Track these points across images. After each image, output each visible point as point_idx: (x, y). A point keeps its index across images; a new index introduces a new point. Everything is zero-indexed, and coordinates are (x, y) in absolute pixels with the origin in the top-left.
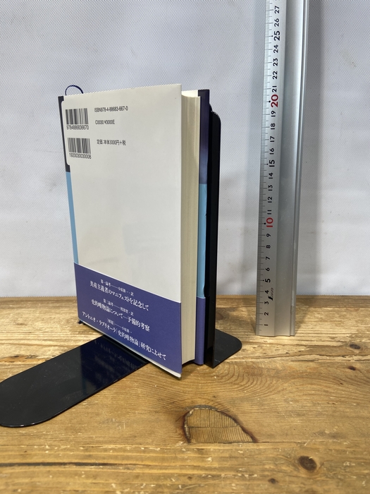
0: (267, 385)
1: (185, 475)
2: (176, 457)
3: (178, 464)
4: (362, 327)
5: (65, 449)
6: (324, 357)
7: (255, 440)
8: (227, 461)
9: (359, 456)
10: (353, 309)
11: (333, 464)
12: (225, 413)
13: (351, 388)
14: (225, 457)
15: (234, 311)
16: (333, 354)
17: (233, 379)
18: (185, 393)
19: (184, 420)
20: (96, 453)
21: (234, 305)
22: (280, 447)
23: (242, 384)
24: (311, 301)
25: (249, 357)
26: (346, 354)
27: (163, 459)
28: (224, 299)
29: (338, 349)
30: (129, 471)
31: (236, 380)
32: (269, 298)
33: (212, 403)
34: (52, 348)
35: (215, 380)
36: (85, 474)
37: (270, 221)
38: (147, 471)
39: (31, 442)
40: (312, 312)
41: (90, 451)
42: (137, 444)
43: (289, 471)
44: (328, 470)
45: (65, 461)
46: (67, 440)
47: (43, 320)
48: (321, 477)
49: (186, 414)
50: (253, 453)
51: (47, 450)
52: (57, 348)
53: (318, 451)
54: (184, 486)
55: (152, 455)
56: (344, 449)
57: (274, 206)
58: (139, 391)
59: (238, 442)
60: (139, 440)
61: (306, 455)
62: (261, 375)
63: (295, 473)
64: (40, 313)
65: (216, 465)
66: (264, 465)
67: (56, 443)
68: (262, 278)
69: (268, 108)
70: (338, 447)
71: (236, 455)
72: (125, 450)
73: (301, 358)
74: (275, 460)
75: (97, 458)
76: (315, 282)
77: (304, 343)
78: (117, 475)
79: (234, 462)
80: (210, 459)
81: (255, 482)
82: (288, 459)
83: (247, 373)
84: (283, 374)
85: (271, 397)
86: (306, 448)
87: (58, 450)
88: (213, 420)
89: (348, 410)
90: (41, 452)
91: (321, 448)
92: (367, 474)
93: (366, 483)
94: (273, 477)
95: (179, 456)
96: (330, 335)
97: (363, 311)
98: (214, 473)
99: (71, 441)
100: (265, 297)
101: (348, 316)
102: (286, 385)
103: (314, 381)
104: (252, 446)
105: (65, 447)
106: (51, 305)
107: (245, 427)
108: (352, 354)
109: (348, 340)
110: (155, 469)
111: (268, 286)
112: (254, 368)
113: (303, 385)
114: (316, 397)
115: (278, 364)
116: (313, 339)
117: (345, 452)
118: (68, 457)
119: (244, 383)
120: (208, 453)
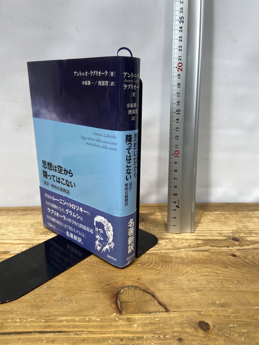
0: (175, 269)
1: (118, 338)
2: (112, 325)
3: (113, 329)
4: (240, 225)
5: (31, 321)
6: (215, 248)
7: (167, 310)
8: (148, 326)
9: (240, 320)
10: (233, 213)
11: (222, 326)
12: (146, 291)
13: (234, 270)
14: (146, 324)
15: (152, 215)
16: (221, 246)
17: (152, 266)
18: (118, 277)
19: (117, 297)
20: (54, 324)
21: (152, 211)
22: (185, 314)
23: (158, 269)
24: (205, 207)
25: (163, 249)
26: (229, 245)
27: (102, 327)
28: (145, 206)
29: (224, 242)
30: (78, 336)
31: (154, 266)
32: (177, 206)
33: (137, 283)
34: (21, 245)
35: (139, 266)
36: (46, 339)
37: (177, 152)
38: (91, 336)
39: (6, 317)
40: (206, 215)
41: (49, 322)
42: (83, 316)
43: (191, 332)
44: (219, 330)
45: (31, 330)
46: (32, 315)
47: (14, 224)
48: (213, 335)
49: (118, 292)
50: (166, 320)
51: (18, 322)
52: (24, 245)
53: (212, 317)
55: (94, 324)
56: (229, 314)
57: (180, 142)
58: (85, 276)
59: (156, 312)
60: (85, 313)
61: (203, 320)
62: (171, 262)
63: (196, 333)
64: (12, 219)
65: (140, 329)
66: (174, 328)
67: (24, 317)
68: (172, 193)
69: (175, 72)
70: (225, 314)
71: (154, 321)
72: (75, 321)
73: (198, 249)
74: (181, 324)
75: (54, 327)
76: (207, 194)
77: (200, 238)
78: (69, 339)
79: (153, 327)
80: (135, 325)
81: (168, 341)
82: (190, 324)
83: (161, 261)
84: (186, 261)
85: (178, 278)
86: (203, 315)
87: (26, 322)
88: (137, 297)
89: (231, 286)
90: (13, 324)
91: (213, 314)
92: (245, 332)
93: (244, 339)
94: (180, 337)
95: (113, 324)
96: (219, 232)
97: (241, 214)
98: (139, 335)
99: (35, 315)
100: (173, 206)
101: (231, 217)
102: (189, 269)
103: (208, 266)
104: (165, 315)
105: (31, 319)
106: (19, 213)
107: (160, 300)
108: (234, 245)
109: (231, 235)
110: (97, 334)
111: (175, 199)
112: (166, 257)
113: (200, 268)
114: (209, 277)
115: (183, 253)
116: (207, 235)
117: (230, 316)
118: (34, 327)
119: (159, 268)
120: (134, 320)
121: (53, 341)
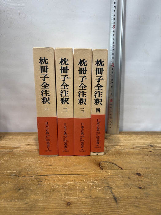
0: (124, 156)
1: (103, 177)
6: (142, 149)
7: (122, 169)
8: (115, 174)
9: (154, 173)
10: (150, 135)
12: (112, 163)
13: (151, 157)
17: (113, 155)
19: (100, 165)
22: (130, 170)
25: (117, 149)
26: (148, 148)
27: (96, 174)
29: (146, 147)
33: (107, 161)
38: (92, 176)
40: (137, 136)
41: (73, 172)
42: (87, 170)
43: (133, 176)
44: (145, 176)
46: (65, 169)
48: (143, 177)
49: (100, 163)
51: (60, 172)
55: (92, 173)
59: (117, 170)
62: (122, 154)
63: (135, 176)
65: (112, 175)
66: (126, 175)
67: (62, 170)
70: (147, 171)
71: (117, 172)
72: (84, 172)
73: (134, 149)
74: (129, 173)
75: (77, 173)
77: (134, 145)
78: (83, 177)
79: (117, 174)
81: (124, 178)
82: (133, 173)
83: (117, 153)
84: (129, 153)
85: (126, 159)
86: (138, 171)
87: (63, 172)
88: (109, 165)
89: (150, 162)
90: (58, 172)
91: (143, 171)
92: (157, 177)
94: (129, 177)
95: (100, 173)
96: (143, 143)
101: (149, 137)
102: (130, 156)
103: (139, 155)
104: (121, 171)
105: (65, 171)
107: (119, 166)
108: (151, 148)
109: (149, 144)
110: (94, 176)
112: (119, 152)
113: (135, 156)
114: (140, 159)
115: (127, 151)
116: (137, 144)
117: (150, 172)
118: (67, 173)
119: (117, 156)
120: (108, 172)
121: (77, 177)
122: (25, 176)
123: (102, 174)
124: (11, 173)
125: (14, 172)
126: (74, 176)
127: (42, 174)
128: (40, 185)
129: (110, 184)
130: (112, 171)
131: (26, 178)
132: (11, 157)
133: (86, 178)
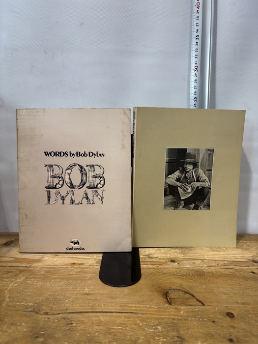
0: (207, 280)
1: (171, 318)
3: (167, 313)
5: (111, 306)
7: (203, 304)
8: (191, 313)
9: (256, 313)
10: (254, 242)
11: (243, 316)
12: (187, 292)
13: (253, 282)
14: (189, 311)
16: (243, 265)
18: (165, 283)
19: (167, 295)
20: (127, 308)
22: (216, 308)
25: (197, 267)
26: (250, 265)
27: (159, 312)
29: (245, 263)
31: (191, 277)
33: (180, 288)
35: (180, 277)
38: (152, 316)
39: (94, 303)
41: (123, 307)
42: (145, 305)
43: (221, 318)
44: (241, 318)
45: (113, 311)
48: (237, 321)
50: (203, 310)
51: (103, 306)
54: (171, 323)
55: (153, 309)
59: (195, 305)
61: (229, 312)
62: (204, 275)
63: (225, 319)
65: (185, 315)
66: (209, 315)
67: (106, 303)
71: (195, 311)
73: (225, 267)
74: (214, 313)
77: (226, 259)
78: (139, 317)
79: (194, 314)
80: (182, 312)
81: (205, 322)
82: (220, 313)
83: (197, 274)
84: (216, 275)
85: (210, 285)
88: (181, 296)
89: (251, 292)
90: (100, 307)
91: (237, 309)
94: (213, 320)
95: (167, 310)
96: (241, 256)
98: (185, 318)
99: (113, 302)
101: (251, 245)
103: (233, 279)
104: (202, 307)
107: (198, 299)
108: (253, 266)
109: (251, 258)
110: (156, 315)
112: (200, 272)
113: (227, 280)
114: (233, 286)
115: (213, 269)
116: (232, 257)
117: (249, 311)
119: (196, 279)
120: (181, 310)
121: (128, 318)
122: (47, 314)
123: (170, 312)
124: (27, 307)
125: (32, 306)
126: (124, 316)
127: (74, 310)
128: (69, 330)
129: (182, 332)
130: (187, 307)
131: (48, 316)
132: (28, 278)
133: (143, 320)
